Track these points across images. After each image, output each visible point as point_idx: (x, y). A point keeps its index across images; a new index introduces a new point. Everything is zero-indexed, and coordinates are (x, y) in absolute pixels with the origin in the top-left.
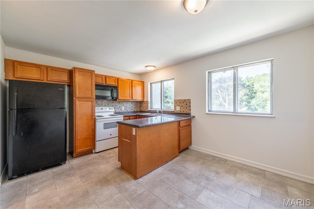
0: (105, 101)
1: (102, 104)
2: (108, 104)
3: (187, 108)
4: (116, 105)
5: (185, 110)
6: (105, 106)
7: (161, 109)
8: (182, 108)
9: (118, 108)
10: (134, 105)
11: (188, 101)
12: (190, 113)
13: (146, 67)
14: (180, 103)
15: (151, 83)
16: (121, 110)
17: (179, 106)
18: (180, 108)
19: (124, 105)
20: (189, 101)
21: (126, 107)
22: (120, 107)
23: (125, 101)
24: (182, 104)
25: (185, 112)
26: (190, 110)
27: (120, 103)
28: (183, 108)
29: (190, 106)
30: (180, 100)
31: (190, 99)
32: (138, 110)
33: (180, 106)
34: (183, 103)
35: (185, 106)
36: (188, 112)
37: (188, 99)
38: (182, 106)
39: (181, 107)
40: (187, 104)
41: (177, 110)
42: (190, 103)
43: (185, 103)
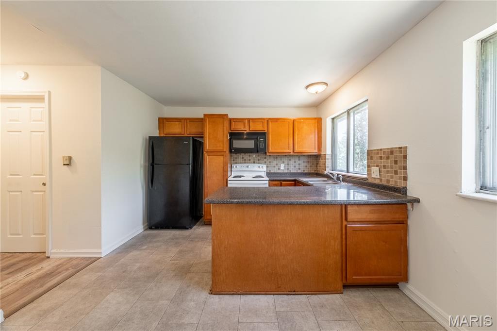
0: (254, 156)
1: (250, 160)
2: (259, 160)
3: (396, 172)
4: (270, 162)
5: (392, 177)
6: (254, 163)
7: (348, 172)
8: (384, 172)
9: (274, 167)
10: (304, 162)
11: (401, 152)
12: (406, 187)
13: (307, 87)
14: (381, 158)
15: (333, 119)
16: (279, 169)
17: (377, 166)
18: (380, 171)
19: (283, 162)
20: (403, 152)
21: (288, 164)
22: (277, 164)
23: (286, 156)
24: (384, 162)
25: (392, 184)
26: (405, 179)
27: (277, 158)
28: (388, 172)
29: (405, 168)
30: (381, 150)
31: (406, 147)
32: (313, 171)
33: (380, 167)
34: (388, 158)
35: (392, 168)
36: (400, 184)
37: (400, 148)
38: (384, 167)
39: (382, 169)
40: (396, 162)
41: (373, 176)
42: (405, 157)
43: (392, 159)
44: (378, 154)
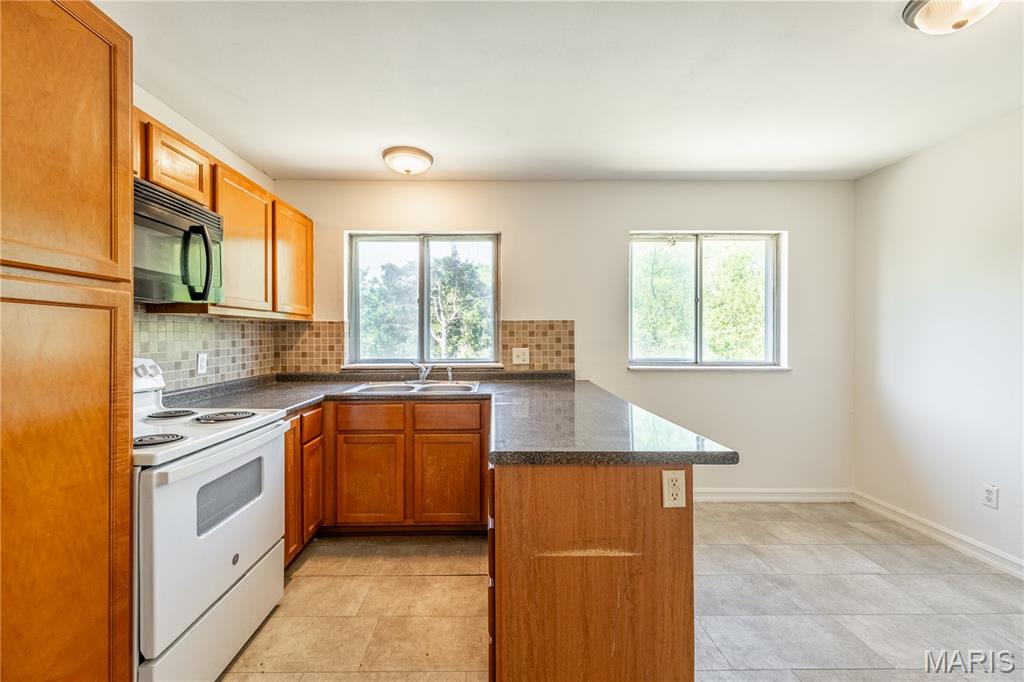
3: (558, 353)
5: (552, 360)
7: (422, 361)
8: (538, 354)
11: (565, 327)
12: (574, 371)
14: (532, 334)
15: (351, 236)
17: (524, 346)
18: (531, 354)
20: (568, 327)
21: (217, 353)
24: (537, 339)
25: (552, 368)
26: (572, 360)
28: (545, 354)
29: (572, 347)
30: (532, 322)
31: (573, 322)
33: (531, 348)
34: (545, 334)
35: (552, 347)
36: (565, 367)
37: (564, 322)
38: (538, 347)
39: (535, 350)
40: (558, 340)
41: (515, 362)
42: (572, 333)
43: (552, 335)
44: (525, 327)
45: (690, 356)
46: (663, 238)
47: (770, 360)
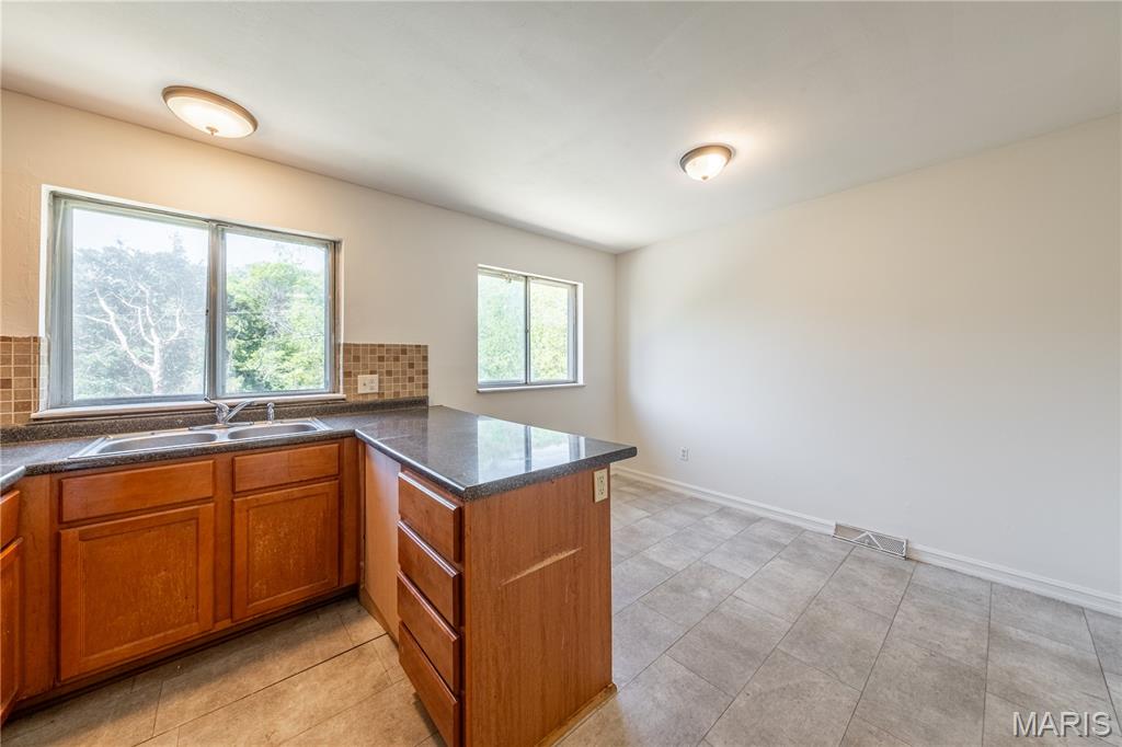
3: (411, 379)
5: (404, 387)
8: (389, 381)
11: (418, 352)
12: (427, 397)
13: (169, 92)
14: (381, 359)
17: (372, 373)
18: (380, 381)
20: (421, 352)
24: (388, 365)
25: (404, 395)
26: (425, 386)
28: (396, 380)
29: (425, 372)
30: (382, 346)
31: (426, 347)
33: (381, 374)
34: (396, 359)
35: (404, 373)
36: (418, 393)
37: (417, 346)
38: (389, 373)
39: (385, 377)
40: (411, 366)
41: (360, 392)
42: (425, 358)
43: (404, 360)
44: (373, 352)
45: (522, 378)
46: (501, 275)
47: (571, 379)
